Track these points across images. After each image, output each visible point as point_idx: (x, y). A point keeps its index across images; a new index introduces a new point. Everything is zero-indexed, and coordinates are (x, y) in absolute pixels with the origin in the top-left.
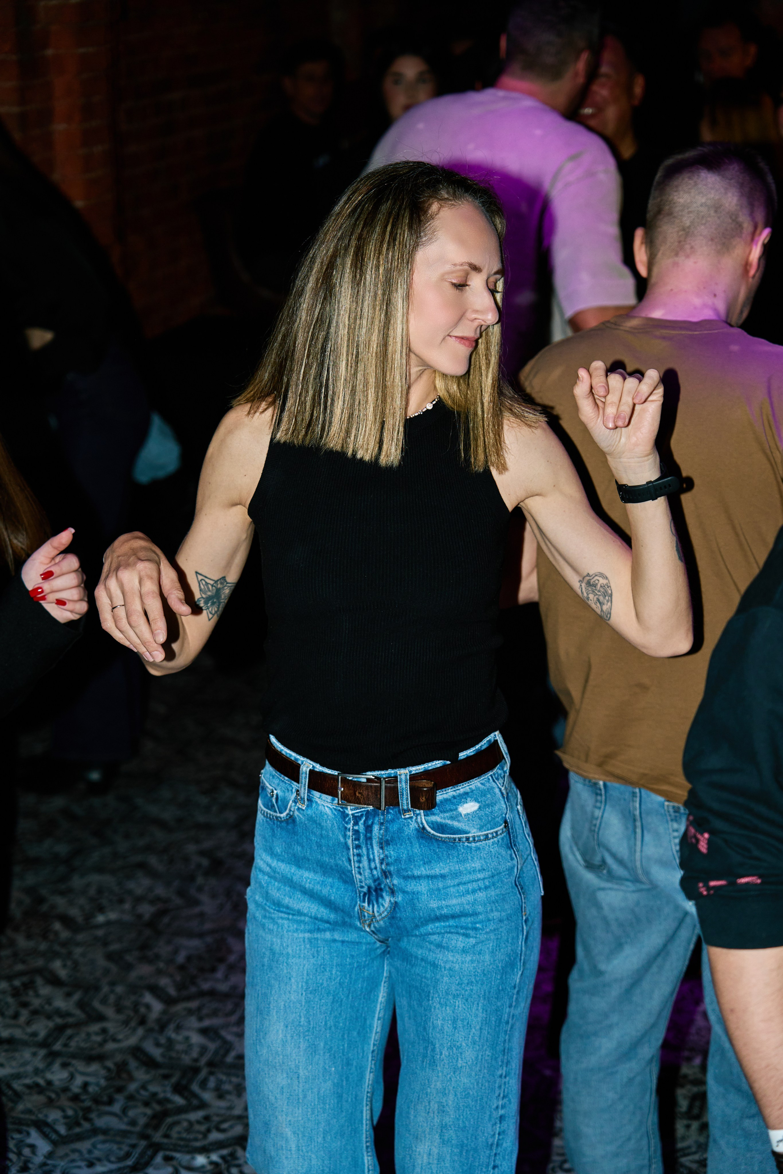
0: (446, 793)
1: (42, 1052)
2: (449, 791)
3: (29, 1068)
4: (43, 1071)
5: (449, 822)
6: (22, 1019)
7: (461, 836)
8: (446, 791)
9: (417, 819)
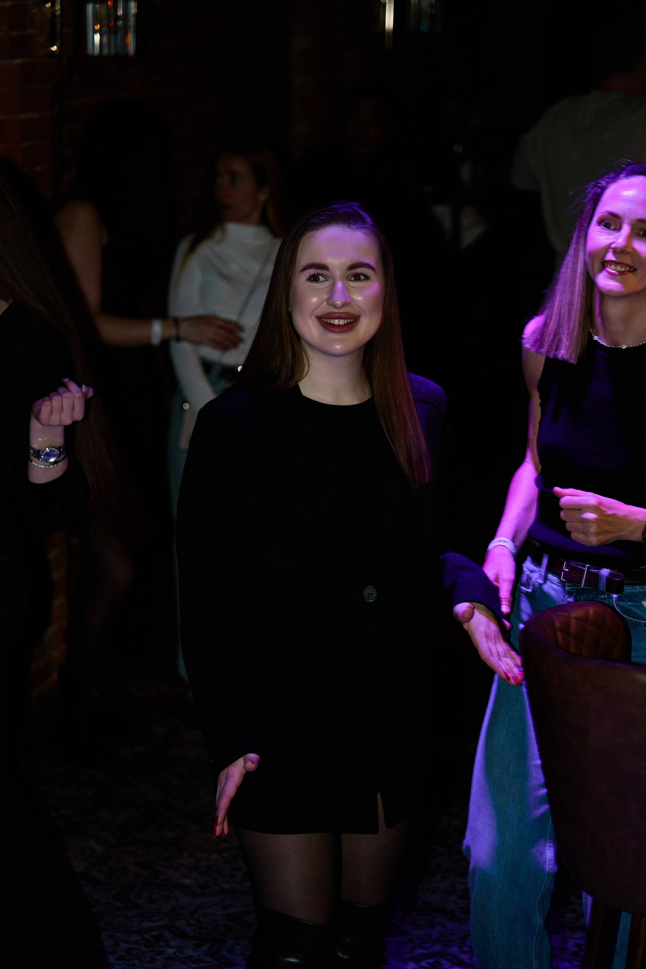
0: (635, 589)
2: (637, 587)
5: (634, 609)
7: (641, 621)
8: (635, 587)
9: (609, 600)
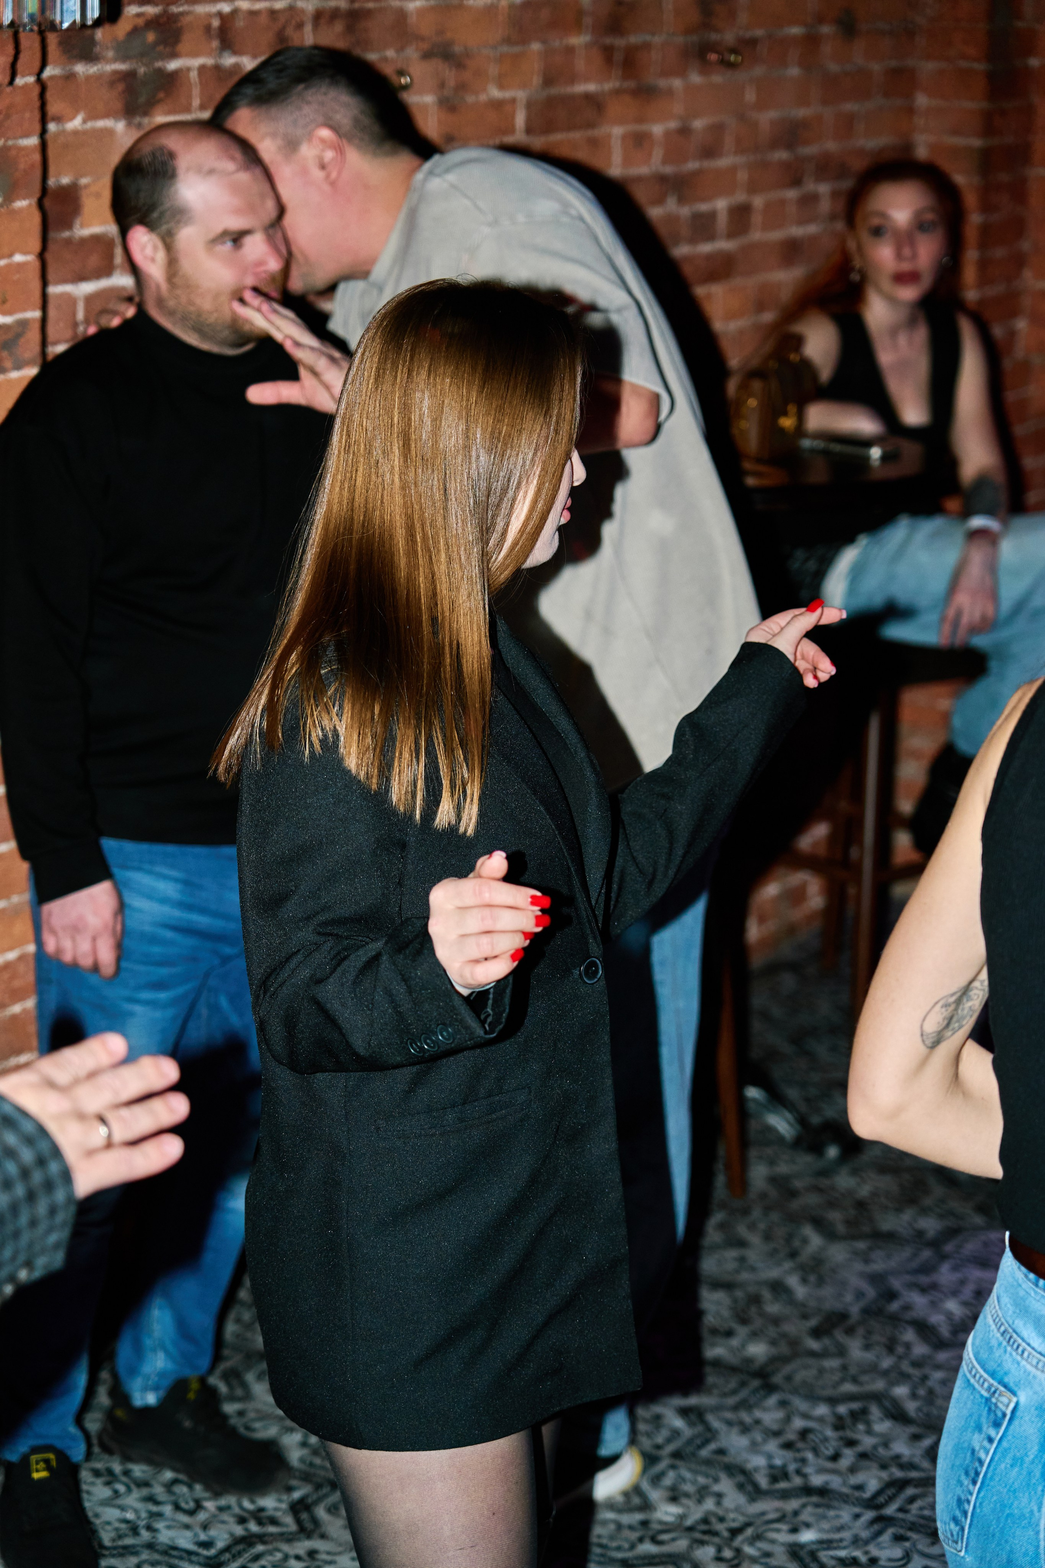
1: (869, 1515)
3: (847, 1535)
4: (867, 1542)
6: (845, 1462)
